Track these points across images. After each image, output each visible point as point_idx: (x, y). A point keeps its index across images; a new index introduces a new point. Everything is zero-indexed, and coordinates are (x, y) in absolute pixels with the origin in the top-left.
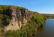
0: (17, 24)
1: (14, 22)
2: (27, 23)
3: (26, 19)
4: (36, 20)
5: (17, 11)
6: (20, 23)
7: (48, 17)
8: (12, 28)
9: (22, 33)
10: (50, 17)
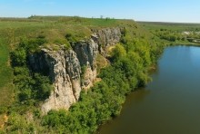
0: (69, 91)
1: (60, 87)
2: (98, 77)
3: (92, 69)
4: (124, 67)
5: (65, 57)
6: (77, 85)
7: (174, 40)
8: (57, 103)
9: (83, 117)
10: (178, 39)
